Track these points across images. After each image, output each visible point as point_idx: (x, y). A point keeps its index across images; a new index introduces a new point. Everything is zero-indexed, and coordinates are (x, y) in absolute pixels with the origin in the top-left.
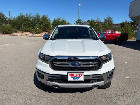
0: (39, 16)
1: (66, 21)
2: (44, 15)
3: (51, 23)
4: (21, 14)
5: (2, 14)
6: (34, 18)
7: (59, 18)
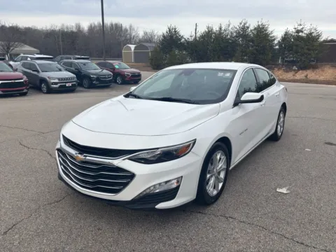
0: (248, 28)
1: (319, 36)
2: (260, 23)
3: (276, 42)
4: (208, 28)
5: (175, 31)
6: (235, 34)
7: (300, 28)
